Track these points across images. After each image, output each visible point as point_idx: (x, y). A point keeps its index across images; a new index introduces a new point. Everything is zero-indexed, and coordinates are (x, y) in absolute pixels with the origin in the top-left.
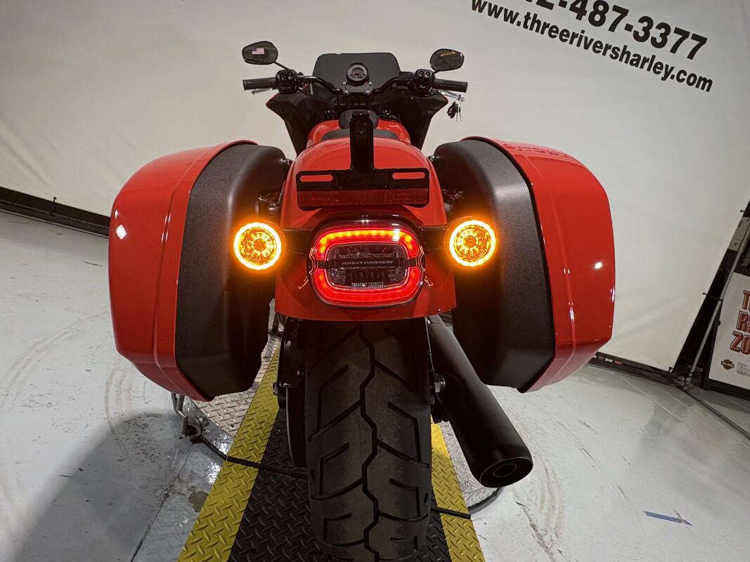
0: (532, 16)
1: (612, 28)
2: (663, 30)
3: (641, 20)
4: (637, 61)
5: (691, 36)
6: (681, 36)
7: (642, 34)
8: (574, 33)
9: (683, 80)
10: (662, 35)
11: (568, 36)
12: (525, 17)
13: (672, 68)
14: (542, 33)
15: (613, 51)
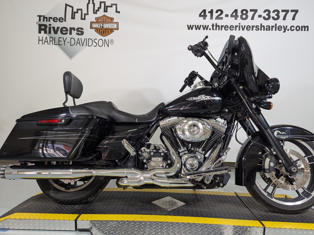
0: (215, 25)
1: (253, 18)
2: (276, 13)
3: (265, 11)
4: (269, 28)
5: (290, 11)
6: (286, 13)
7: (267, 17)
8: (236, 26)
9: (294, 30)
11: (233, 27)
12: (212, 26)
13: (287, 26)
14: (221, 30)
15: (256, 27)
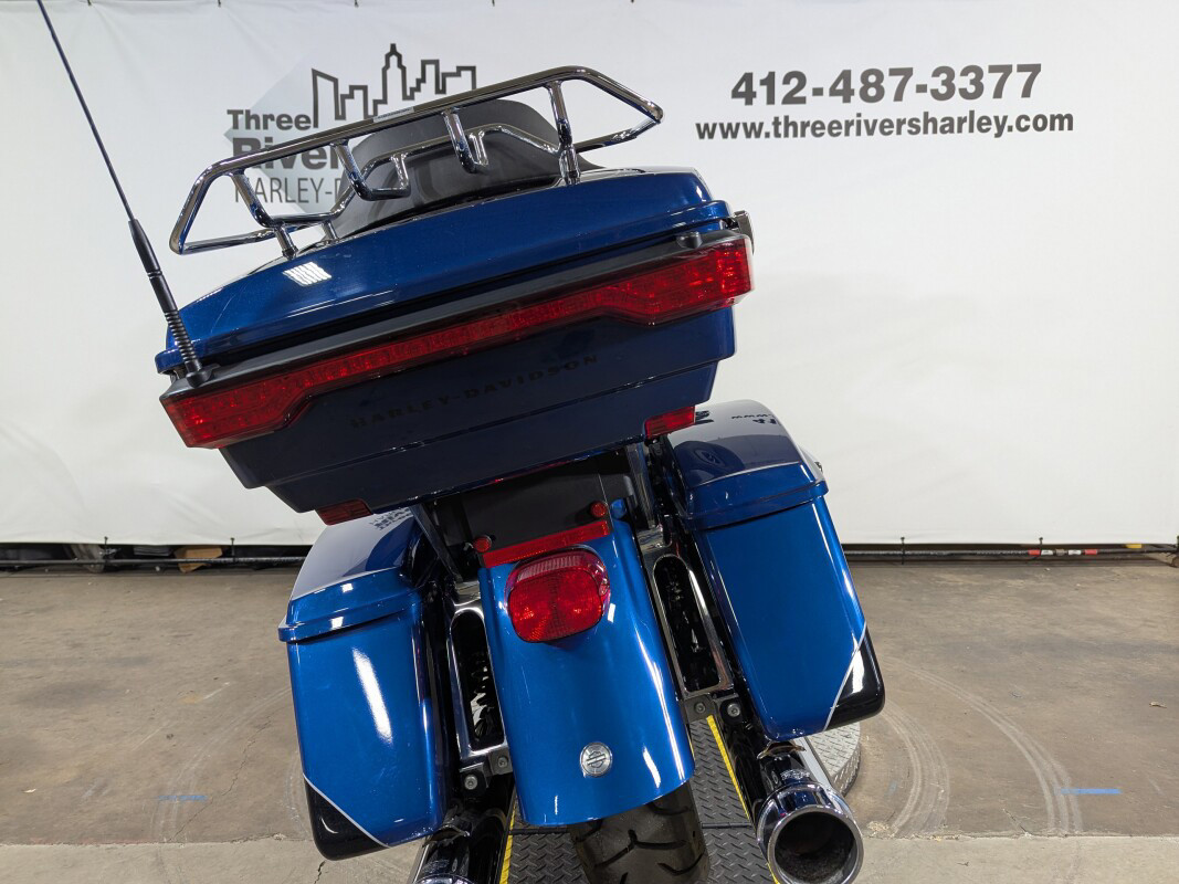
0: (782, 120)
1: (899, 96)
2: (972, 76)
3: (936, 73)
4: (949, 126)
5: (1015, 69)
6: (1000, 75)
7: (943, 90)
8: (847, 122)
9: (1027, 128)
10: (972, 82)
11: (840, 127)
12: (773, 124)
13: (1005, 118)
14: (803, 135)
15: (911, 124)
